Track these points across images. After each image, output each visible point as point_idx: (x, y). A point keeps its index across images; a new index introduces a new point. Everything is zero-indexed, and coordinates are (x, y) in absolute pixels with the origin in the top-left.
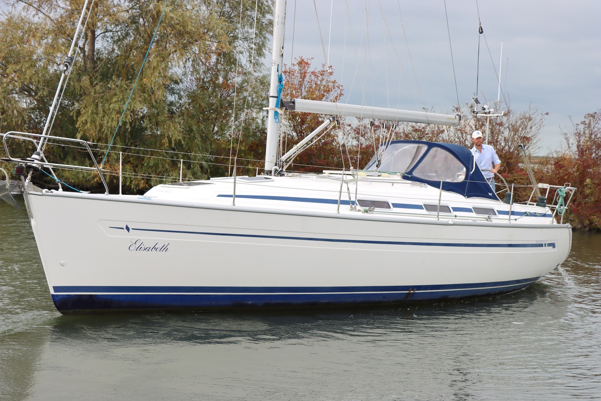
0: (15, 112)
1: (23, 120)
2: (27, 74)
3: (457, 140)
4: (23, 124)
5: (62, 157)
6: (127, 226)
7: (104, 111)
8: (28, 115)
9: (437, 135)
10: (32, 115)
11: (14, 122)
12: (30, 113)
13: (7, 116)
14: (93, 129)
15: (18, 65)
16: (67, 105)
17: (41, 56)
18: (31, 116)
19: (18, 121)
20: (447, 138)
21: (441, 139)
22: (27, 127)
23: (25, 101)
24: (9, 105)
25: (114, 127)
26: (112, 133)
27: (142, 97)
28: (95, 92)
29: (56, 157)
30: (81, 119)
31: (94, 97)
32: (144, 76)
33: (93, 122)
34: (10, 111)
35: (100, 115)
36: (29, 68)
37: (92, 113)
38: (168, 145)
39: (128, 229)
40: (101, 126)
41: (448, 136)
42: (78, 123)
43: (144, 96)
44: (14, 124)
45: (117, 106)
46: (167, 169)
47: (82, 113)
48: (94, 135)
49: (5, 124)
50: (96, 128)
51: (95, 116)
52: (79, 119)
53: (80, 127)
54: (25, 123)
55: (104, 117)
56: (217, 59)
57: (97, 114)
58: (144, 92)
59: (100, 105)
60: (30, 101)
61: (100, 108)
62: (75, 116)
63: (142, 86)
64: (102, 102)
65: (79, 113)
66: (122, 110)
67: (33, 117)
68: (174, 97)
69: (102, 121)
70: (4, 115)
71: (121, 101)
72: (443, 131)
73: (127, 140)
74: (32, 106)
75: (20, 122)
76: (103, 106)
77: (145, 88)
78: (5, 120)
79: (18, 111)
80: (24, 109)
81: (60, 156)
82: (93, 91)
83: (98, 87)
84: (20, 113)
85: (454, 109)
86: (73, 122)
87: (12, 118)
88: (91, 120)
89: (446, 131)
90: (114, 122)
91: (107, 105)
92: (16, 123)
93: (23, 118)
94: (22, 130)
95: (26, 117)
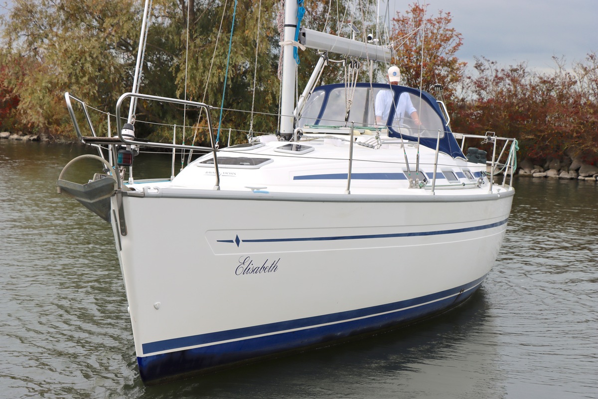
0: (112, 68)
1: (121, 76)
2: (125, 27)
3: (591, 91)
4: (120, 81)
5: (161, 115)
6: (237, 236)
7: (204, 66)
8: (125, 71)
9: (569, 87)
10: (130, 72)
11: (111, 79)
12: (127, 69)
13: (104, 72)
14: (193, 86)
15: (115, 18)
16: (166, 60)
17: (139, 9)
18: (128, 73)
19: (115, 78)
20: (580, 90)
21: (572, 91)
22: (125, 84)
23: (122, 57)
24: (106, 61)
25: (215, 83)
26: (212, 89)
27: (245, 50)
28: (195, 47)
29: (155, 115)
30: (180, 75)
31: (194, 51)
32: (246, 28)
33: (193, 78)
34: (107, 68)
35: (201, 71)
36: (126, 21)
37: (192, 68)
38: (272, 102)
39: (238, 241)
40: (202, 82)
41: (582, 87)
42: (177, 79)
43: (247, 50)
44: (111, 81)
45: (218, 60)
46: (271, 127)
47: (181, 68)
48: (194, 92)
49: (103, 81)
50: (196, 85)
51: (195, 71)
52: (178, 75)
53: (179, 84)
54: (123, 80)
55: (204, 72)
56: (325, 8)
57: (197, 69)
58: (246, 45)
59: (200, 59)
60: (128, 57)
61: (200, 63)
62: (174, 72)
63: (244, 39)
64: (202, 57)
65: (178, 69)
66: (223, 64)
67: (131, 73)
68: (278, 49)
69: (202, 77)
70: (102, 72)
71: (222, 55)
72: (576, 82)
73: (229, 97)
74: (130, 62)
75: (117, 80)
76: (203, 61)
77: (247, 41)
78: (102, 77)
79: (115, 68)
80: (121, 65)
81: (159, 115)
82: (193, 44)
83: (198, 41)
84: (118, 69)
85: (588, 57)
86: (173, 79)
87: (109, 75)
88: (191, 76)
89: (578, 82)
90: (215, 77)
91: (207, 60)
92: (114, 80)
93: (120, 74)
94: (119, 87)
95: (123, 74)
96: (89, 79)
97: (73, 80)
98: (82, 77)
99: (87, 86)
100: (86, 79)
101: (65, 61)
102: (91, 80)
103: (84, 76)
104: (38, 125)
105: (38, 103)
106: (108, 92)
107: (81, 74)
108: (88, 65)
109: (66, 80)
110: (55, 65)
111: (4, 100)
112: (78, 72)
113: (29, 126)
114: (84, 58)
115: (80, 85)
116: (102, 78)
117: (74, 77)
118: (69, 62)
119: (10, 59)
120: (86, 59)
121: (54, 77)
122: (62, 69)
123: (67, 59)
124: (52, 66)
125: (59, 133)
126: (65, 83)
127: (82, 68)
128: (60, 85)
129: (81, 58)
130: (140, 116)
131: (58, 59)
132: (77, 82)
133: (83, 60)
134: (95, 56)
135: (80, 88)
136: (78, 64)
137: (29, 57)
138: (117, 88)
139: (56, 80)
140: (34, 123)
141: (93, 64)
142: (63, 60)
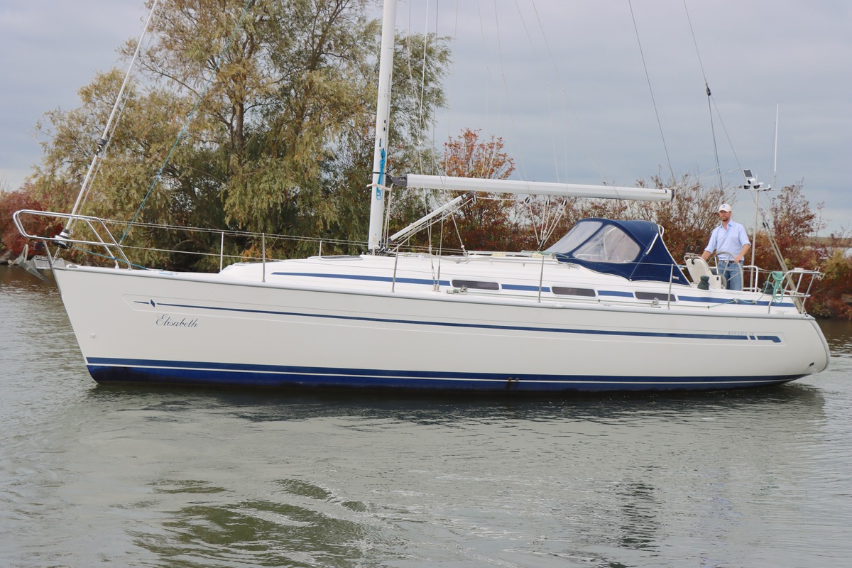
0: (158, 194)
1: (167, 202)
2: (171, 153)
4: (167, 207)
5: (209, 242)
7: (253, 192)
8: (172, 197)
11: (157, 206)
12: (174, 195)
13: (150, 199)
14: (242, 212)
15: (161, 144)
16: (214, 186)
17: (186, 134)
18: (175, 199)
23: (169, 183)
24: (152, 187)
25: (265, 208)
26: (261, 215)
27: (295, 175)
30: (229, 201)
31: (242, 176)
32: (296, 152)
33: (242, 203)
34: (153, 194)
35: (249, 197)
36: (173, 147)
37: (241, 194)
38: (322, 227)
40: (251, 208)
42: (226, 206)
43: (297, 175)
44: (157, 208)
45: (268, 186)
47: (229, 194)
48: (243, 218)
49: (148, 207)
50: (245, 210)
51: (244, 197)
52: (226, 202)
54: (169, 206)
55: (253, 198)
57: (246, 195)
58: (296, 170)
59: (249, 185)
60: (175, 182)
61: (249, 189)
62: (222, 198)
63: (294, 163)
64: (251, 182)
65: (226, 195)
66: (272, 190)
67: (178, 199)
68: (328, 174)
69: (251, 202)
70: (147, 198)
71: (271, 181)
73: (278, 223)
74: (177, 188)
75: (163, 206)
76: (252, 187)
77: (296, 166)
79: (161, 194)
80: (168, 191)
81: (207, 242)
82: (242, 170)
83: (246, 166)
84: (164, 195)
86: (221, 205)
87: (155, 201)
88: (240, 202)
90: (264, 203)
91: (256, 185)
92: (160, 207)
93: (167, 201)
94: (165, 214)
95: (170, 200)
96: (134, 206)
97: (118, 207)
98: (127, 204)
99: (132, 213)
100: (131, 205)
101: (110, 187)
102: (136, 206)
103: (129, 202)
104: (82, 254)
105: (81, 231)
106: (154, 219)
107: (126, 201)
108: (133, 191)
109: (111, 207)
110: (99, 192)
111: (47, 228)
112: (123, 198)
113: (73, 254)
114: (129, 184)
115: (125, 212)
116: (148, 205)
117: (119, 204)
118: (114, 189)
119: (53, 186)
120: (131, 186)
121: (98, 204)
122: (107, 196)
123: (111, 185)
124: (96, 192)
125: (103, 261)
126: (110, 210)
127: (128, 194)
128: (104, 212)
129: (127, 184)
130: (187, 242)
131: (103, 186)
132: (122, 209)
133: (128, 187)
134: (140, 182)
135: (125, 215)
136: (124, 191)
137: (73, 184)
138: (163, 214)
139: (100, 207)
140: (77, 251)
141: (138, 190)
142: (107, 186)
